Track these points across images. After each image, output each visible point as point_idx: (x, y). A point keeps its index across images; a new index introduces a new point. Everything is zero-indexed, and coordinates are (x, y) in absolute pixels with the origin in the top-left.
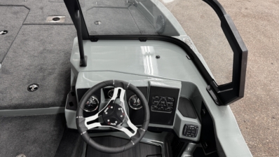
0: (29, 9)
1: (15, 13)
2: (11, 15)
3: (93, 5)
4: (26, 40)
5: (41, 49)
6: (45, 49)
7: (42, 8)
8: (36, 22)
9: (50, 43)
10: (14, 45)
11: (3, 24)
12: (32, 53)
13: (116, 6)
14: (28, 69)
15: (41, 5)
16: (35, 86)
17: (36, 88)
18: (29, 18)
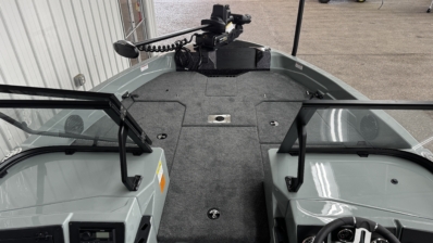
0: (184, 105)
1: (169, 111)
2: (166, 114)
3: (261, 99)
4: (190, 147)
5: (211, 159)
6: (216, 160)
7: (199, 104)
8: (198, 123)
9: (221, 152)
10: (178, 154)
11: (160, 125)
12: (202, 164)
13: (293, 99)
14: (202, 187)
15: (197, 100)
16: (216, 212)
17: (218, 215)
18: (187, 117)
